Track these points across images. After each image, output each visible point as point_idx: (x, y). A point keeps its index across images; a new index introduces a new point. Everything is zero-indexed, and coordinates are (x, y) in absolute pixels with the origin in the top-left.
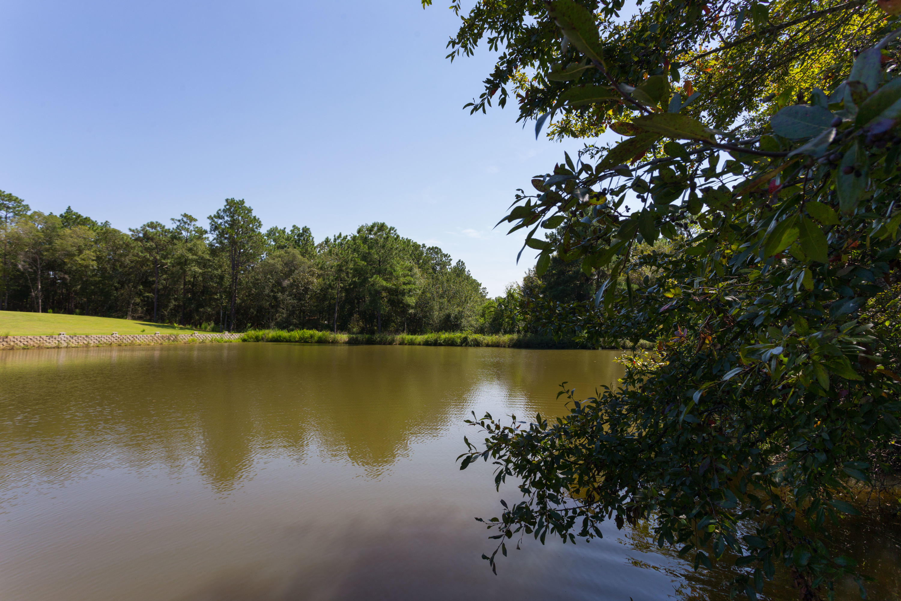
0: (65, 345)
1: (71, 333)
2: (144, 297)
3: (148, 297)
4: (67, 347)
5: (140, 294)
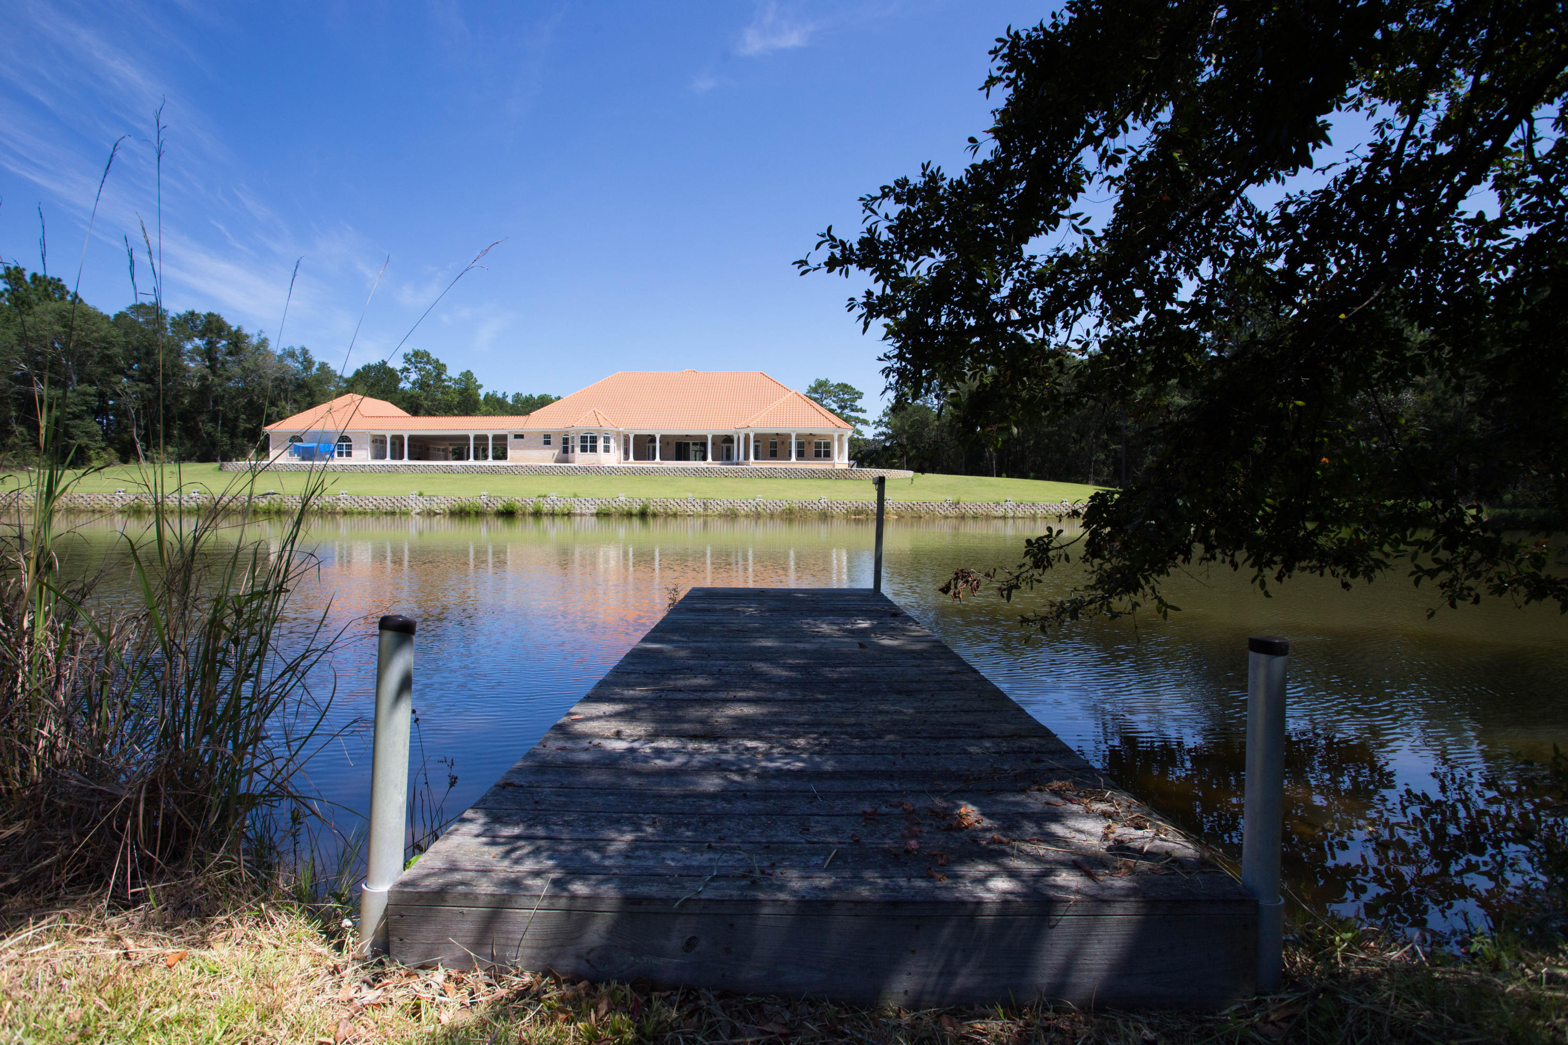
0: (1011, 514)
1: (1018, 499)
2: (1110, 451)
3: (1115, 450)
4: (1013, 518)
5: (1105, 446)
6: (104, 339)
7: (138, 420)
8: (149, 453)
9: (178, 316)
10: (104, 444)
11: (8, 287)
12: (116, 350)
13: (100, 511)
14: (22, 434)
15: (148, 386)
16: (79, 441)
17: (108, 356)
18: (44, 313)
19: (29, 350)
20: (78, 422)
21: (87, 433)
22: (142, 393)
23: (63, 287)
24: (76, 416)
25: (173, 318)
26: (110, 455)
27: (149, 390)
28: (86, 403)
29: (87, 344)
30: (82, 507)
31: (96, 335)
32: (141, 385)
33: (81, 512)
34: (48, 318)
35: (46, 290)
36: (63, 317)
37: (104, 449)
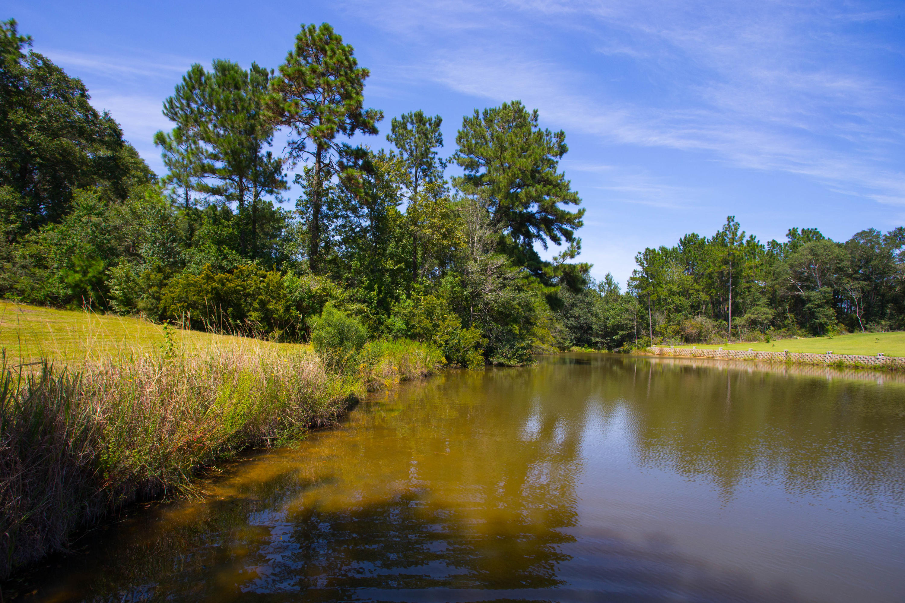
6: (837, 258)
7: (859, 305)
8: (868, 326)
9: (889, 233)
10: (837, 322)
11: (790, 240)
12: (846, 263)
13: (817, 365)
14: (791, 318)
15: (866, 283)
16: (821, 321)
17: (840, 268)
18: (803, 250)
19: (795, 272)
20: (821, 309)
21: (825, 315)
22: (862, 288)
23: (818, 232)
24: (819, 306)
25: (885, 236)
26: (841, 327)
27: (867, 285)
28: (825, 297)
29: (826, 263)
30: (807, 362)
31: (831, 257)
32: (862, 282)
33: (806, 364)
34: (805, 252)
35: (808, 237)
36: (812, 250)
37: (837, 324)
